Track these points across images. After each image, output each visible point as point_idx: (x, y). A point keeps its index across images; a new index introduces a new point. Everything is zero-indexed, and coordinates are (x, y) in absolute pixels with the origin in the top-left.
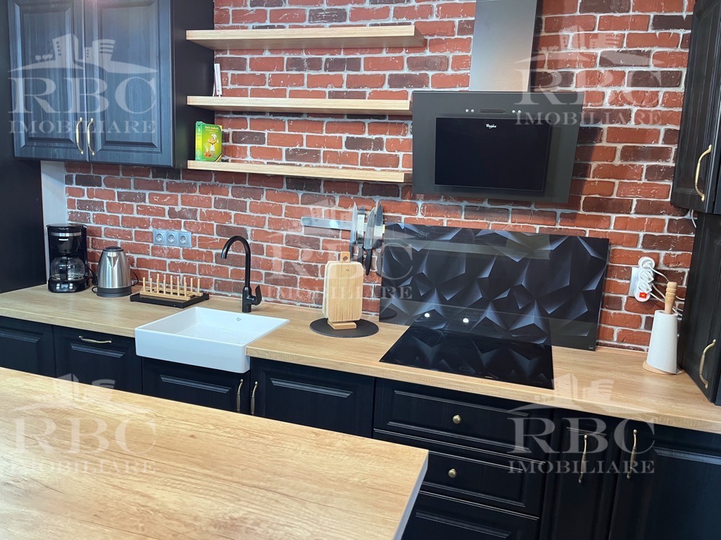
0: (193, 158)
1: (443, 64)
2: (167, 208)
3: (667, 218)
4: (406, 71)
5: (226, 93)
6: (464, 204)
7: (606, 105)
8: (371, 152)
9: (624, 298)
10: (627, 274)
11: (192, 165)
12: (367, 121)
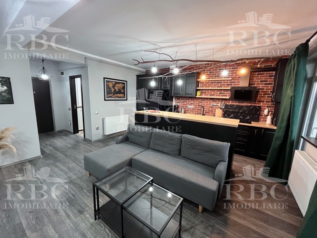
2: (190, 103)
4: (229, 83)
6: (238, 101)
8: (223, 94)
9: (263, 115)
10: (264, 111)
12: (223, 90)
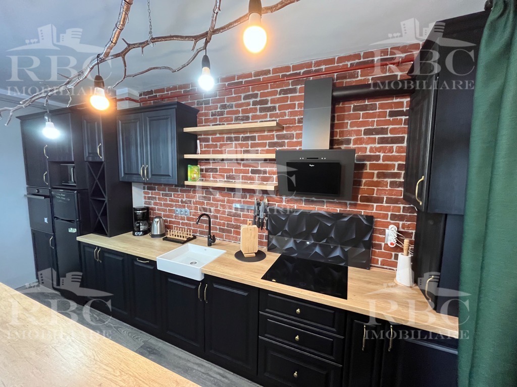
0: (187, 180)
1: (292, 137)
2: (180, 199)
3: (402, 206)
4: (275, 140)
5: (202, 152)
6: (304, 198)
7: (368, 153)
8: (262, 175)
9: (383, 244)
10: (384, 233)
11: (186, 183)
12: (260, 162)
